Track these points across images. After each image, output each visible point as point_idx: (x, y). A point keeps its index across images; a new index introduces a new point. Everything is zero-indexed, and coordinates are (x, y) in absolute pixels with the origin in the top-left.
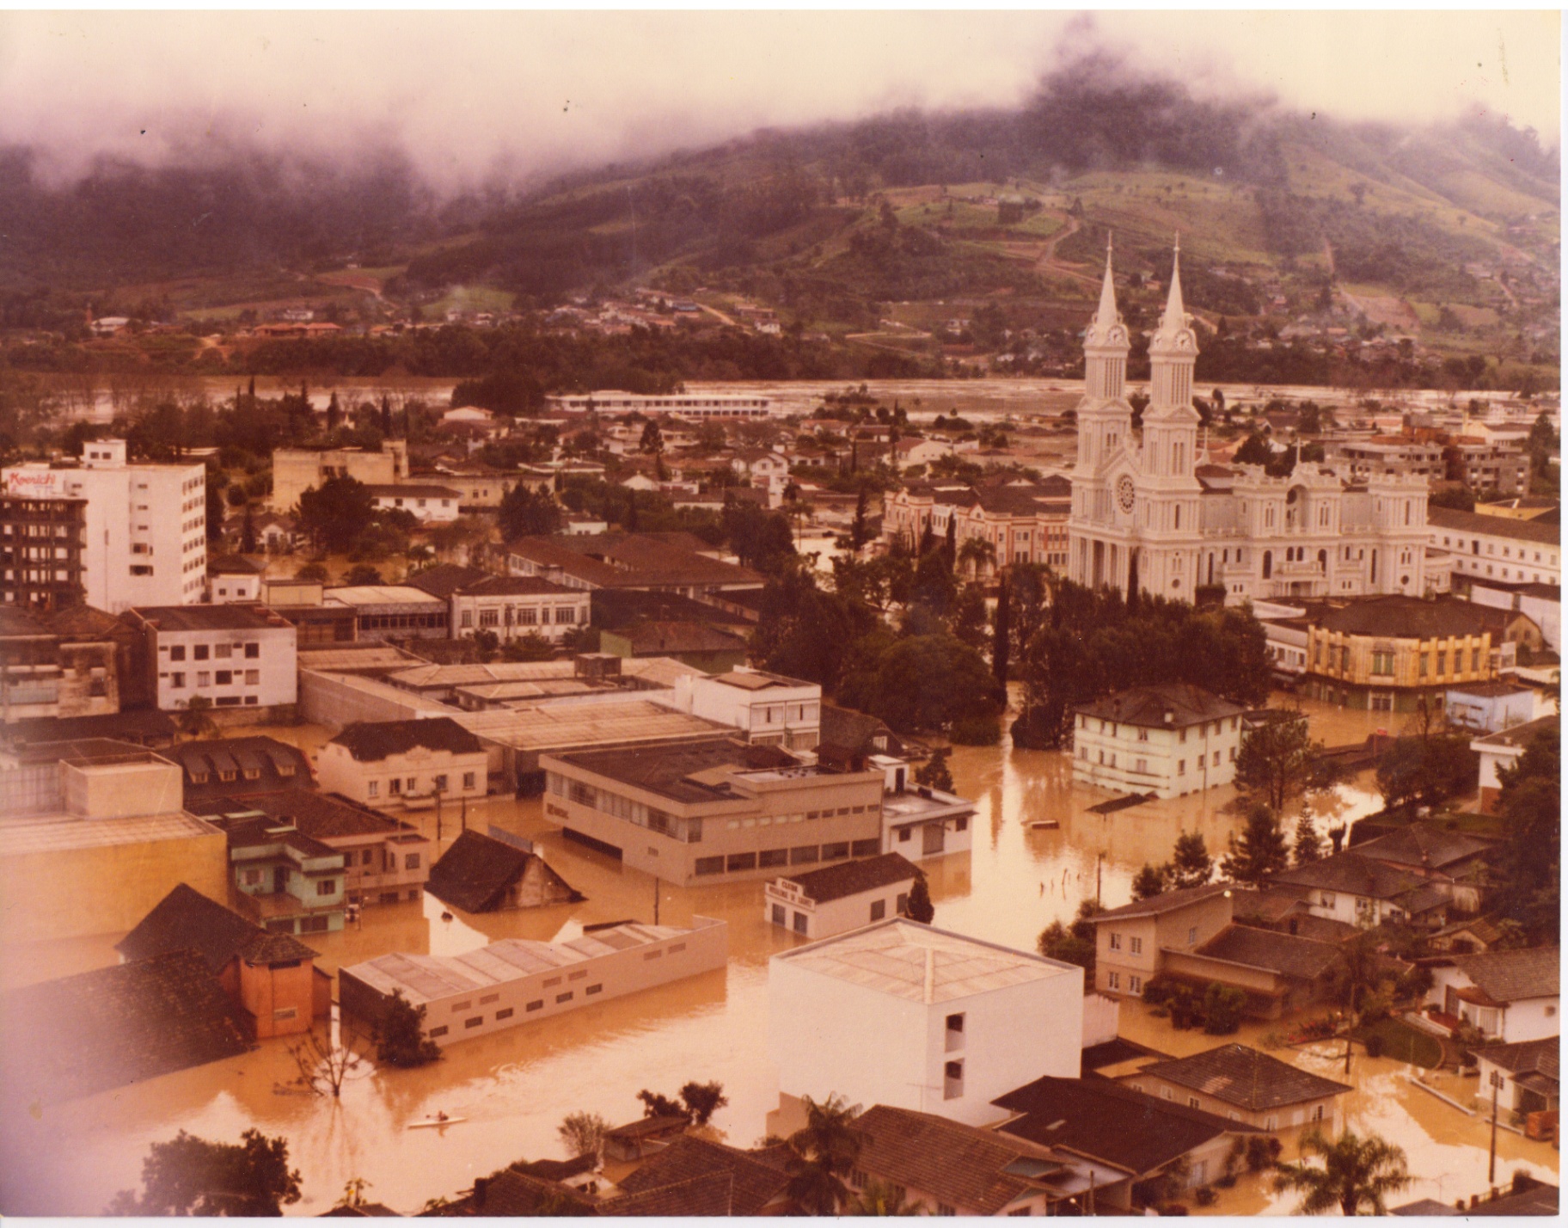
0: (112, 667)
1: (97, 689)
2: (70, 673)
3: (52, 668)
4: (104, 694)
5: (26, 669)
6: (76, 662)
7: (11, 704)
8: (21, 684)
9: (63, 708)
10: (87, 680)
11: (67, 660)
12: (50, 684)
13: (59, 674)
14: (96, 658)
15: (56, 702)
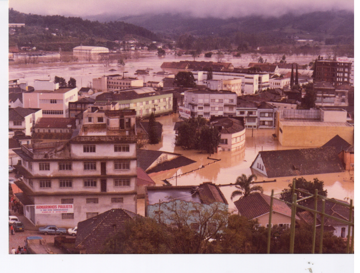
0: (347, 96)
1: (343, 101)
2: (337, 97)
3: (333, 95)
4: (345, 102)
5: (327, 95)
6: (339, 94)
7: (323, 103)
8: (326, 98)
9: (335, 104)
10: (341, 99)
11: (337, 94)
12: (332, 99)
13: (335, 97)
14: (343, 94)
15: (334, 103)
